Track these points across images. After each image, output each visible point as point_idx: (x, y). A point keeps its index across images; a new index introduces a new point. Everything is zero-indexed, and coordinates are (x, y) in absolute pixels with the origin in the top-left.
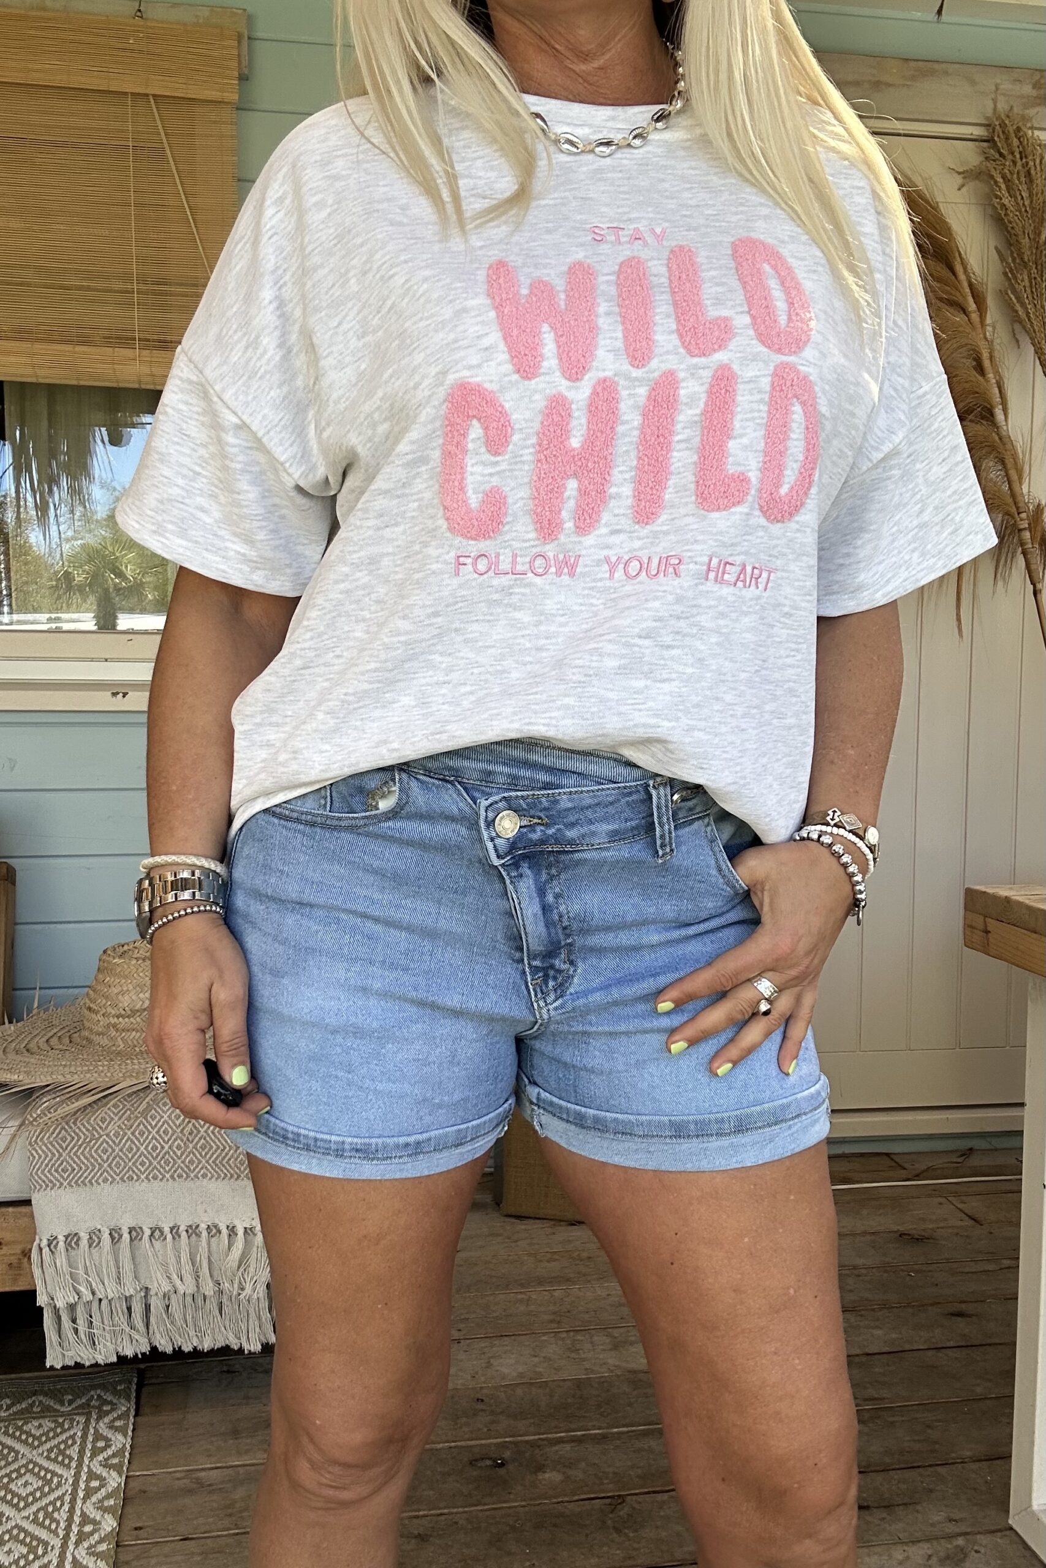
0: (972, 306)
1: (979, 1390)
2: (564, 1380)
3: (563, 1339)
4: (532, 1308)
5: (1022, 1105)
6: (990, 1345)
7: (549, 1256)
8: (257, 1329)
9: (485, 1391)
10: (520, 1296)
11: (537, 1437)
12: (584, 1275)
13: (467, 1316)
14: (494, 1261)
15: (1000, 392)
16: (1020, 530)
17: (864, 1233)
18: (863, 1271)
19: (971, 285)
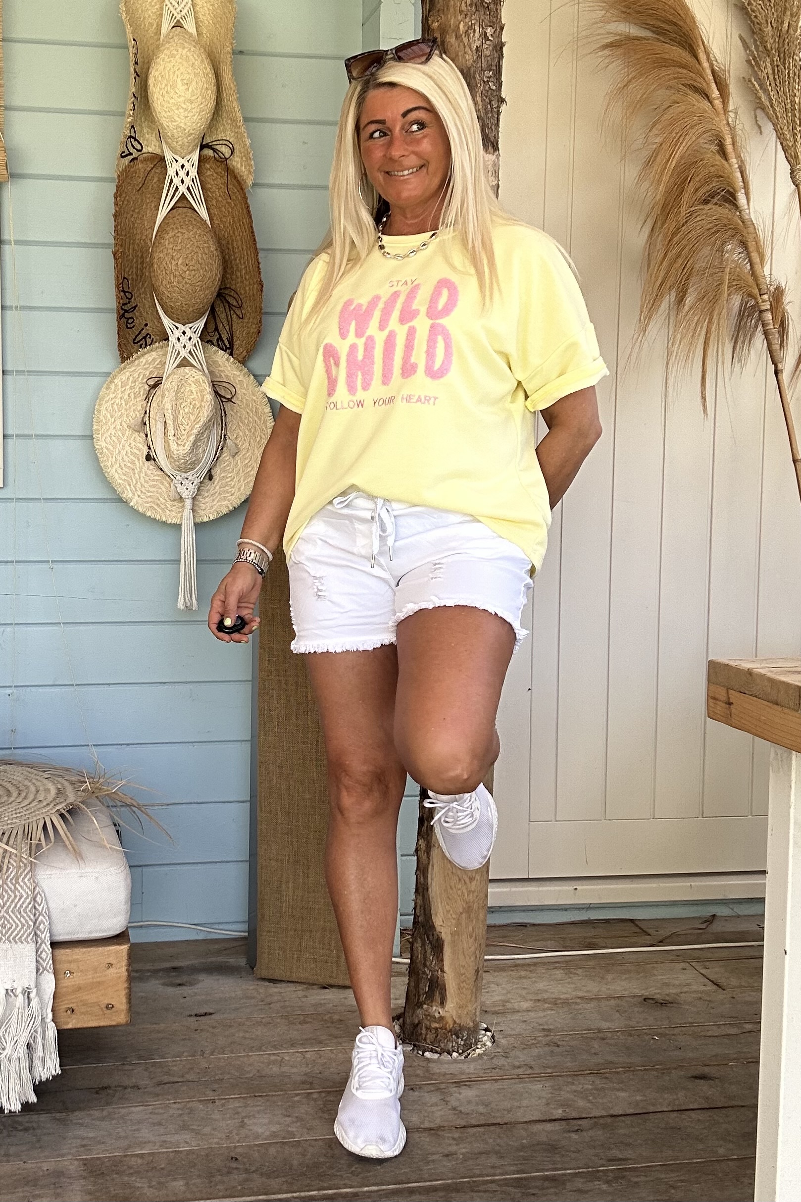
0: (715, 93)
1: (721, 1151)
2: (316, 1140)
3: (315, 1100)
4: (284, 1069)
5: (764, 872)
6: (732, 1107)
7: (302, 1018)
8: (18, 1088)
9: (239, 1150)
10: (273, 1058)
11: (289, 1195)
12: (336, 1038)
13: (221, 1077)
14: (248, 1023)
15: (742, 177)
16: (761, 312)
17: (609, 998)
18: (609, 1035)
19: (713, 72)
